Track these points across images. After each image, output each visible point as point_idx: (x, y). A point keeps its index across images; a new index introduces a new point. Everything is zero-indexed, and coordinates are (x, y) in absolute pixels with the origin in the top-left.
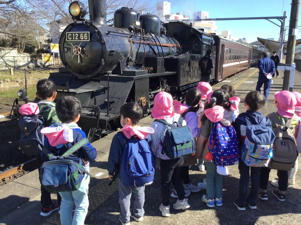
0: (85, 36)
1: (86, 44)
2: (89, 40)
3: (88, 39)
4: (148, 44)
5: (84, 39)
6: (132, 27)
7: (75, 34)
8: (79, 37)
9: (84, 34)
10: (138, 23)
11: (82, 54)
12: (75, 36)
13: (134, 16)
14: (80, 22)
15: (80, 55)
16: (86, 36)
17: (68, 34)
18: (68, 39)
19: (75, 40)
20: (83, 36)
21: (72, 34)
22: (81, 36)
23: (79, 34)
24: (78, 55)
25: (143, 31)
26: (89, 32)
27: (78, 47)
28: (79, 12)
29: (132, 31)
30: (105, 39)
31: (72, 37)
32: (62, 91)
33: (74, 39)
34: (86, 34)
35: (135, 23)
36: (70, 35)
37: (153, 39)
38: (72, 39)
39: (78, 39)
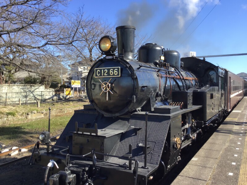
0: (115, 72)
1: (116, 80)
2: (120, 76)
3: (118, 75)
4: (173, 78)
5: (114, 75)
6: (158, 61)
7: (104, 70)
8: (108, 73)
9: (114, 69)
10: (163, 58)
11: (111, 91)
12: (104, 72)
13: (159, 50)
14: (110, 57)
15: (109, 92)
16: (117, 72)
17: (96, 70)
18: (96, 76)
19: (104, 76)
20: (113, 71)
21: (101, 70)
22: (111, 72)
23: (109, 70)
24: (106, 92)
25: (168, 65)
26: (120, 67)
27: (107, 83)
28: (110, 47)
29: (158, 66)
30: (137, 73)
31: (100, 73)
32: (89, 134)
33: (102, 75)
34: (117, 70)
35: (160, 57)
36: (98, 71)
37: (176, 73)
38: (101, 75)
39: (107, 75)
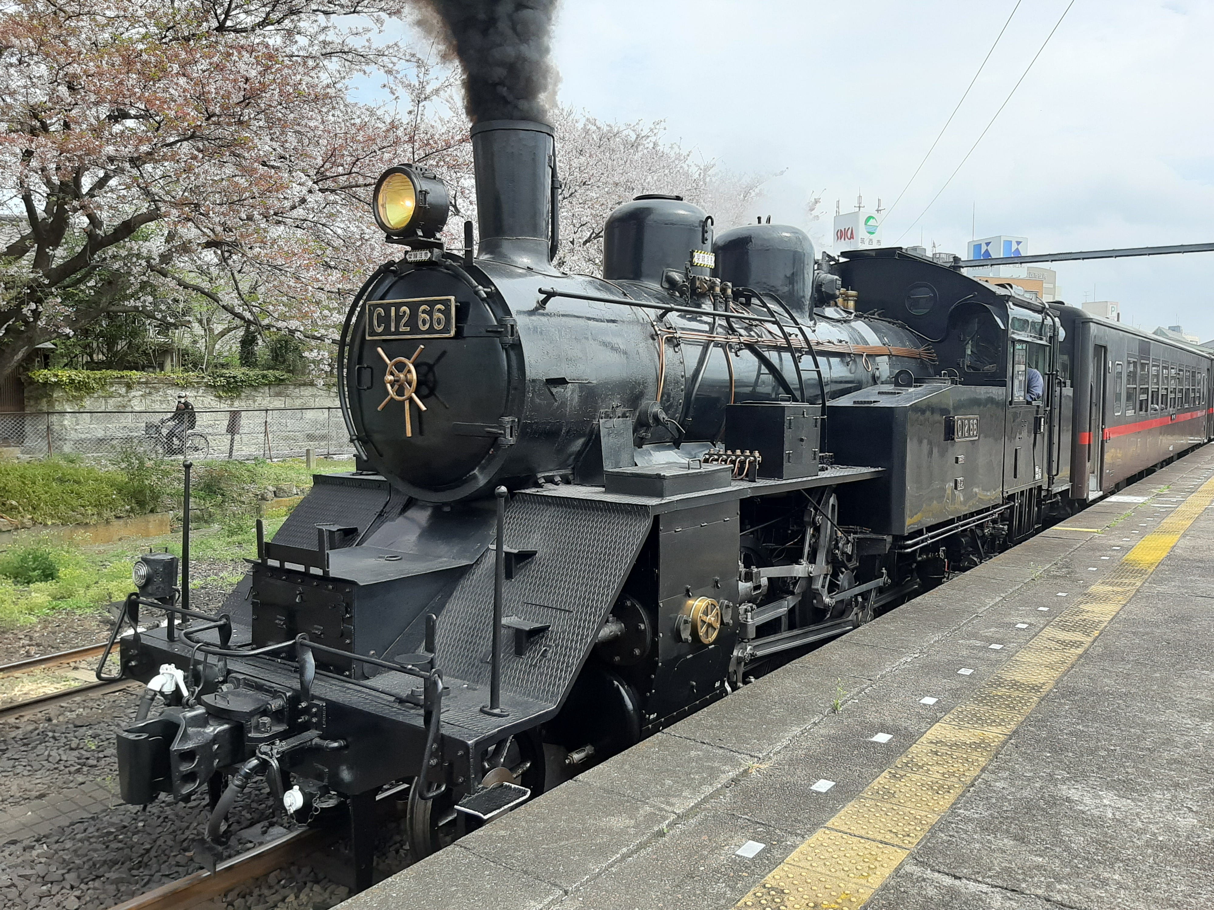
0: (436, 316)
3: (448, 328)
4: (750, 347)
8: (413, 322)
10: (705, 259)
13: (689, 226)
16: (441, 316)
17: (372, 309)
19: (397, 332)
21: (387, 308)
22: (422, 317)
25: (724, 290)
27: (405, 364)
28: (413, 210)
